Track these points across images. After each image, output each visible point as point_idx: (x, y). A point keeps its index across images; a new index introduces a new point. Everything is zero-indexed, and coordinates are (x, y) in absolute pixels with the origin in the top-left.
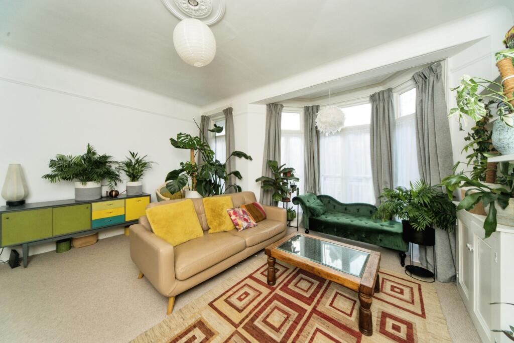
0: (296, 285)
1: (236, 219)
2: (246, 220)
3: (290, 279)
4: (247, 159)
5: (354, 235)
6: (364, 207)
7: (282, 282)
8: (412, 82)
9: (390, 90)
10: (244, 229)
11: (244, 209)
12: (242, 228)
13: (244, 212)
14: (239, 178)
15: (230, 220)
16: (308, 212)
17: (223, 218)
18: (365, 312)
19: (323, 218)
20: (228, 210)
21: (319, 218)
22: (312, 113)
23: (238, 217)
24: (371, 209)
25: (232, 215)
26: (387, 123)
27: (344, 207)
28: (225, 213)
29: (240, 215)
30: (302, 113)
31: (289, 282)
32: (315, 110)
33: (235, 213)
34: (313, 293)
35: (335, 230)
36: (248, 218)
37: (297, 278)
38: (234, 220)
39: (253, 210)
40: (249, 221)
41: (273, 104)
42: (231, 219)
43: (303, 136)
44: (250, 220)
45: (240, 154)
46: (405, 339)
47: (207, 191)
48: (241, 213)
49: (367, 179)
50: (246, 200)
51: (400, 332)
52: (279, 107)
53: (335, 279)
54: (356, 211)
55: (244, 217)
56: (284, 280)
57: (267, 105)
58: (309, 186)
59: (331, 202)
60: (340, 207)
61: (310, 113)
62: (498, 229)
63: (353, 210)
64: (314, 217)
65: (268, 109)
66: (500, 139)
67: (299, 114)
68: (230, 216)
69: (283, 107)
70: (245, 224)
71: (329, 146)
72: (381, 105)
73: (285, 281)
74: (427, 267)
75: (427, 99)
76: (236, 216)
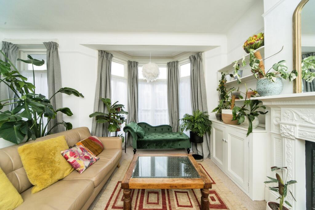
0: (148, 203)
1: (75, 161)
2: (87, 158)
3: (140, 199)
4: (78, 96)
5: (166, 146)
6: (165, 127)
7: (136, 206)
8: (189, 60)
9: (177, 62)
10: (87, 168)
11: (82, 146)
12: (85, 168)
13: (82, 149)
14: (68, 115)
15: (67, 164)
16: (136, 136)
17: (57, 165)
18: (205, 201)
19: (145, 138)
20: (62, 152)
21: (144, 139)
22: (133, 66)
23: (78, 157)
24: (169, 127)
25: (69, 157)
26: (176, 80)
27: (154, 128)
28: (59, 158)
29: (79, 154)
30: (126, 65)
31: (141, 202)
32: (135, 65)
33: (73, 154)
34: (163, 202)
35: (155, 145)
36: (88, 154)
37: (145, 195)
38: (73, 162)
39: (91, 145)
40: (91, 158)
41: (105, 51)
42: (69, 162)
43: (127, 81)
44: (90, 156)
45: (68, 91)
46: (220, 204)
47: (24, 135)
48: (80, 151)
49: (165, 110)
50: (80, 136)
51: (216, 201)
52: (110, 56)
53: (188, 186)
54: (161, 130)
55: (84, 155)
56: (136, 203)
57: (99, 51)
58: (131, 117)
59: (147, 126)
60: (152, 129)
61: (132, 66)
62: (253, 131)
63: (159, 129)
64: (141, 139)
65: (100, 54)
66: (265, 88)
67: (123, 66)
68: (66, 158)
69: (113, 56)
70: (87, 163)
71: (144, 90)
72: (173, 69)
73: (138, 203)
74: (198, 153)
75: (196, 69)
76: (75, 157)
